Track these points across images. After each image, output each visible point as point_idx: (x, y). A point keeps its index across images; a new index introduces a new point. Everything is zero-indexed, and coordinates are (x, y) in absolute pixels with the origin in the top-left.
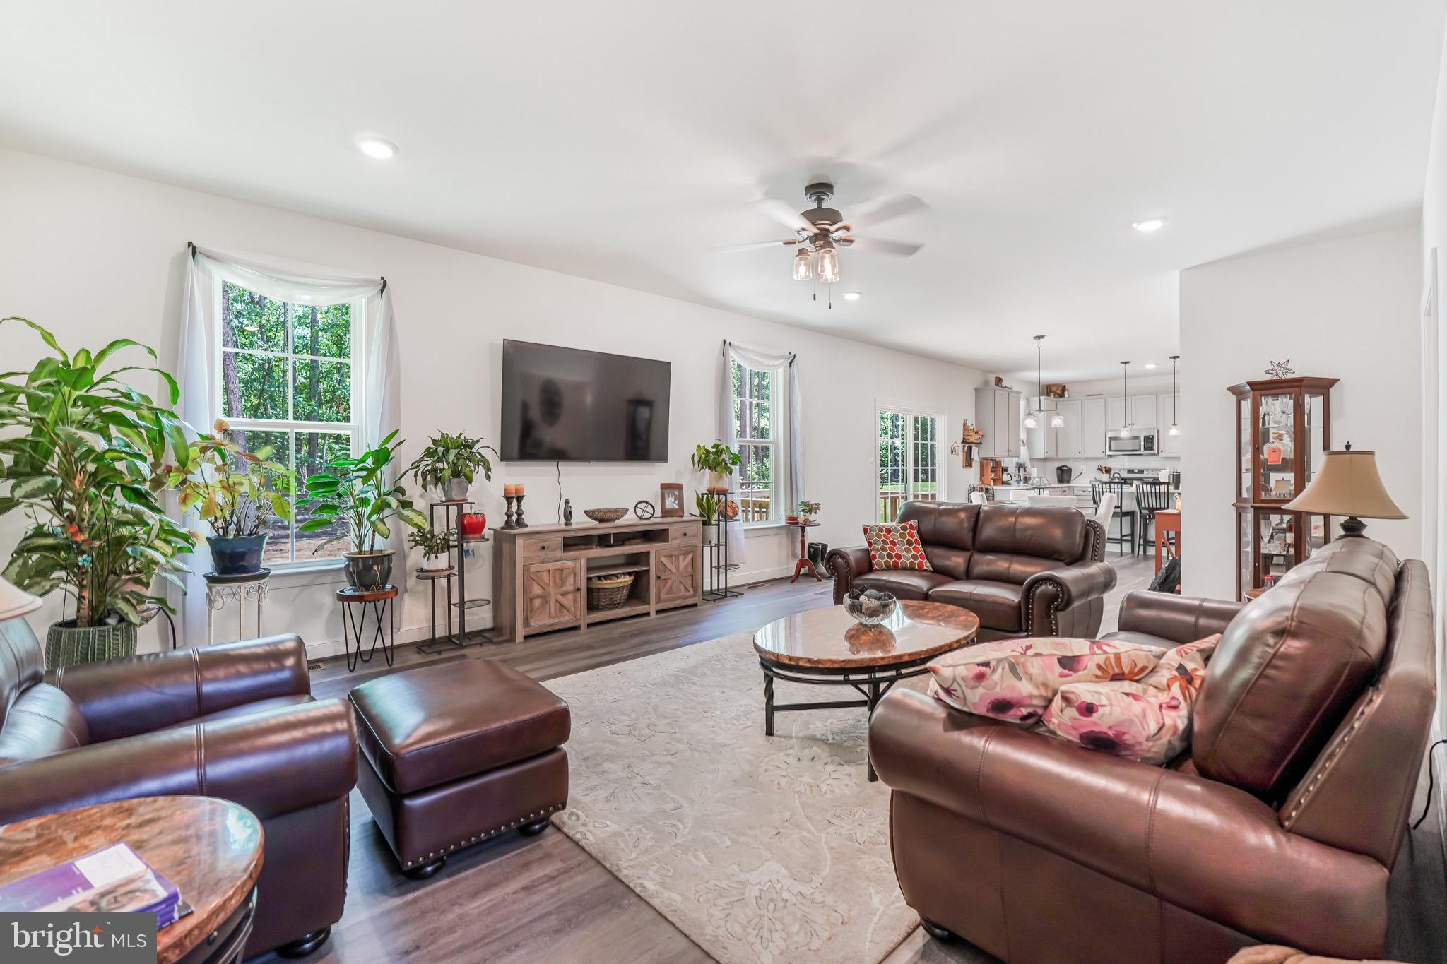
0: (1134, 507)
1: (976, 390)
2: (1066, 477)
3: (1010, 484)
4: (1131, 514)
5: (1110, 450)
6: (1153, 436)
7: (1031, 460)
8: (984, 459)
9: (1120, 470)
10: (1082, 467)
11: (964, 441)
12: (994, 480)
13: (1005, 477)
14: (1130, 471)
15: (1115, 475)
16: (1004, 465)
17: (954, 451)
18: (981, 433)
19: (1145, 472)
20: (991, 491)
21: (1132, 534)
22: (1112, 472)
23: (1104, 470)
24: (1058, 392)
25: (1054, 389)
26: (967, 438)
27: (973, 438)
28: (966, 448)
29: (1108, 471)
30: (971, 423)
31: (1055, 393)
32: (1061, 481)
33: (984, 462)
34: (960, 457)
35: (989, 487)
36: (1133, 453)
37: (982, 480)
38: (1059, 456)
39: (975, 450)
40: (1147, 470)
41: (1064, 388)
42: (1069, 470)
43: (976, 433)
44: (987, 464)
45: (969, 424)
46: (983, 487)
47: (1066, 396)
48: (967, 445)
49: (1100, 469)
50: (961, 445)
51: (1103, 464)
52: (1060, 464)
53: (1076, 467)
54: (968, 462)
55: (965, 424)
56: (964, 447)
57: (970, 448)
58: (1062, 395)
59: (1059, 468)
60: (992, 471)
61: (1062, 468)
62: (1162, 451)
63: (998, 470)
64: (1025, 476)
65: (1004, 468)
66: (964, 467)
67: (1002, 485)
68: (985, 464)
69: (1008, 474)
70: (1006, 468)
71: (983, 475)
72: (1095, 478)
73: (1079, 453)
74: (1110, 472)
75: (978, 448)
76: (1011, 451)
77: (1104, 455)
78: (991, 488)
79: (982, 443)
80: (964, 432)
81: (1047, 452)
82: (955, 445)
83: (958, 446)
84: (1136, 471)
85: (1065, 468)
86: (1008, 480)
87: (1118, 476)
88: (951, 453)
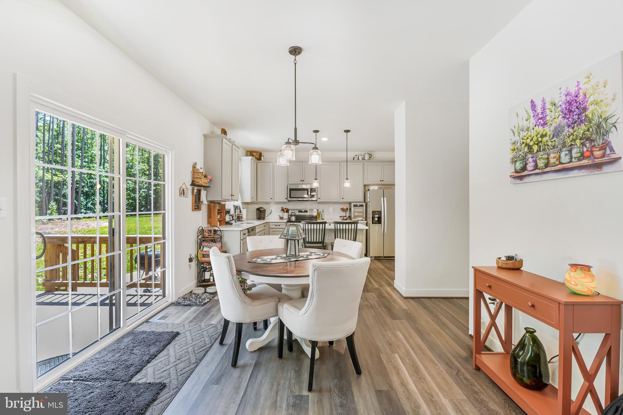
1: (205, 136)
2: (262, 215)
3: (232, 224)
5: (290, 197)
8: (211, 202)
9: (294, 210)
10: (272, 209)
11: (193, 184)
12: (220, 221)
13: (228, 218)
14: (300, 211)
15: (293, 214)
16: (227, 206)
17: (183, 193)
18: (209, 177)
19: (308, 212)
20: (218, 233)
22: (291, 212)
24: (258, 157)
25: (255, 154)
26: (196, 181)
27: (203, 181)
28: (195, 191)
29: (287, 211)
30: (200, 166)
31: (256, 157)
32: (258, 219)
33: (212, 204)
34: (189, 200)
35: (217, 229)
36: (303, 199)
37: (209, 222)
38: (258, 201)
39: (203, 193)
40: (310, 210)
41: (261, 154)
42: (265, 210)
43: (205, 177)
44: (215, 207)
45: (198, 167)
46: (212, 229)
47: (262, 160)
48: (196, 188)
49: (282, 210)
50: (190, 188)
51: (285, 206)
52: (258, 206)
53: (269, 208)
54: (197, 206)
55: (194, 167)
56: (193, 190)
57: (199, 192)
58: (260, 159)
59: (258, 209)
60: (218, 213)
61: (260, 209)
62: (319, 198)
63: (223, 213)
64: (238, 215)
65: (227, 210)
66: (192, 210)
67: (226, 225)
68: (212, 207)
69: (230, 215)
70: (229, 210)
71: (210, 218)
72: (279, 216)
73: (272, 199)
74: (289, 212)
75: (206, 192)
76: (234, 195)
77: (286, 200)
78: (219, 229)
79: (210, 187)
80: (193, 175)
81: (253, 198)
82: (184, 187)
83: (187, 188)
84: (303, 211)
85: (262, 209)
86: (230, 221)
87: (294, 214)
88: (180, 196)
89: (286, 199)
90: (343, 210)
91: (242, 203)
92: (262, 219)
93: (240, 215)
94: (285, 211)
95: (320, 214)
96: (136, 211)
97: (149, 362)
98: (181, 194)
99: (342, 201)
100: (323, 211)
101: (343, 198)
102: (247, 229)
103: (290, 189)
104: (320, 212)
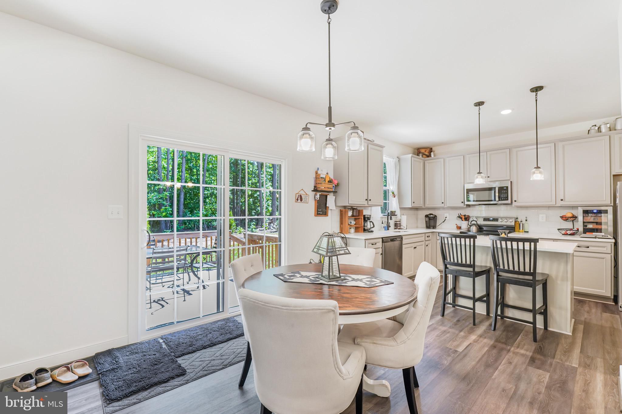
0: (489, 263)
2: (432, 223)
3: (372, 232)
4: (487, 272)
5: (468, 200)
6: (507, 187)
7: (401, 208)
8: (343, 207)
9: (477, 217)
10: (446, 215)
11: (316, 190)
12: (356, 228)
13: (367, 225)
14: (486, 219)
16: (366, 212)
18: (335, 181)
19: (500, 220)
21: (488, 295)
22: (471, 220)
23: (463, 217)
24: (427, 153)
25: (423, 151)
26: (319, 186)
27: (328, 187)
28: (319, 197)
29: (467, 218)
30: (324, 173)
31: (423, 154)
32: (428, 227)
33: (343, 210)
34: (311, 205)
36: (488, 203)
37: (341, 229)
38: (426, 206)
39: (331, 199)
40: (502, 218)
41: (431, 150)
42: (435, 217)
44: (347, 212)
45: (321, 173)
47: (433, 156)
48: (318, 194)
49: (460, 217)
50: (312, 194)
51: (464, 212)
52: (428, 212)
53: (440, 215)
54: (322, 211)
55: (317, 174)
56: (315, 195)
57: (324, 197)
58: (429, 156)
59: (427, 216)
60: (353, 219)
61: (429, 216)
62: (515, 201)
63: (360, 219)
64: (396, 222)
65: (366, 216)
66: (315, 216)
67: (364, 232)
68: (343, 213)
69: (370, 222)
70: (369, 216)
71: (342, 224)
72: (456, 224)
73: (443, 203)
74: (469, 220)
75: (335, 197)
76: (370, 200)
77: (462, 205)
78: (344, 237)
79: (337, 192)
80: (316, 181)
81: (414, 202)
82: (302, 193)
83: (307, 194)
84: (491, 219)
85: (432, 216)
86: (371, 228)
87: (475, 223)
88: (295, 202)
89: (462, 202)
90: (565, 218)
91: (400, 208)
92: (432, 227)
93: (397, 222)
94: (463, 219)
95: (521, 225)
96: (245, 215)
97: (205, 348)
98: (297, 200)
99: (560, 203)
100: (526, 220)
101: (562, 200)
102: (382, 238)
103: (467, 189)
104: (521, 221)
